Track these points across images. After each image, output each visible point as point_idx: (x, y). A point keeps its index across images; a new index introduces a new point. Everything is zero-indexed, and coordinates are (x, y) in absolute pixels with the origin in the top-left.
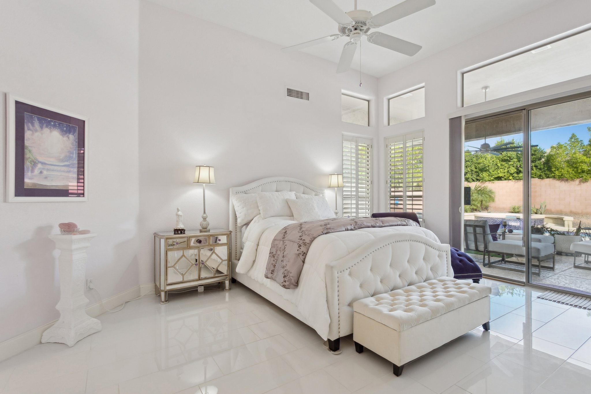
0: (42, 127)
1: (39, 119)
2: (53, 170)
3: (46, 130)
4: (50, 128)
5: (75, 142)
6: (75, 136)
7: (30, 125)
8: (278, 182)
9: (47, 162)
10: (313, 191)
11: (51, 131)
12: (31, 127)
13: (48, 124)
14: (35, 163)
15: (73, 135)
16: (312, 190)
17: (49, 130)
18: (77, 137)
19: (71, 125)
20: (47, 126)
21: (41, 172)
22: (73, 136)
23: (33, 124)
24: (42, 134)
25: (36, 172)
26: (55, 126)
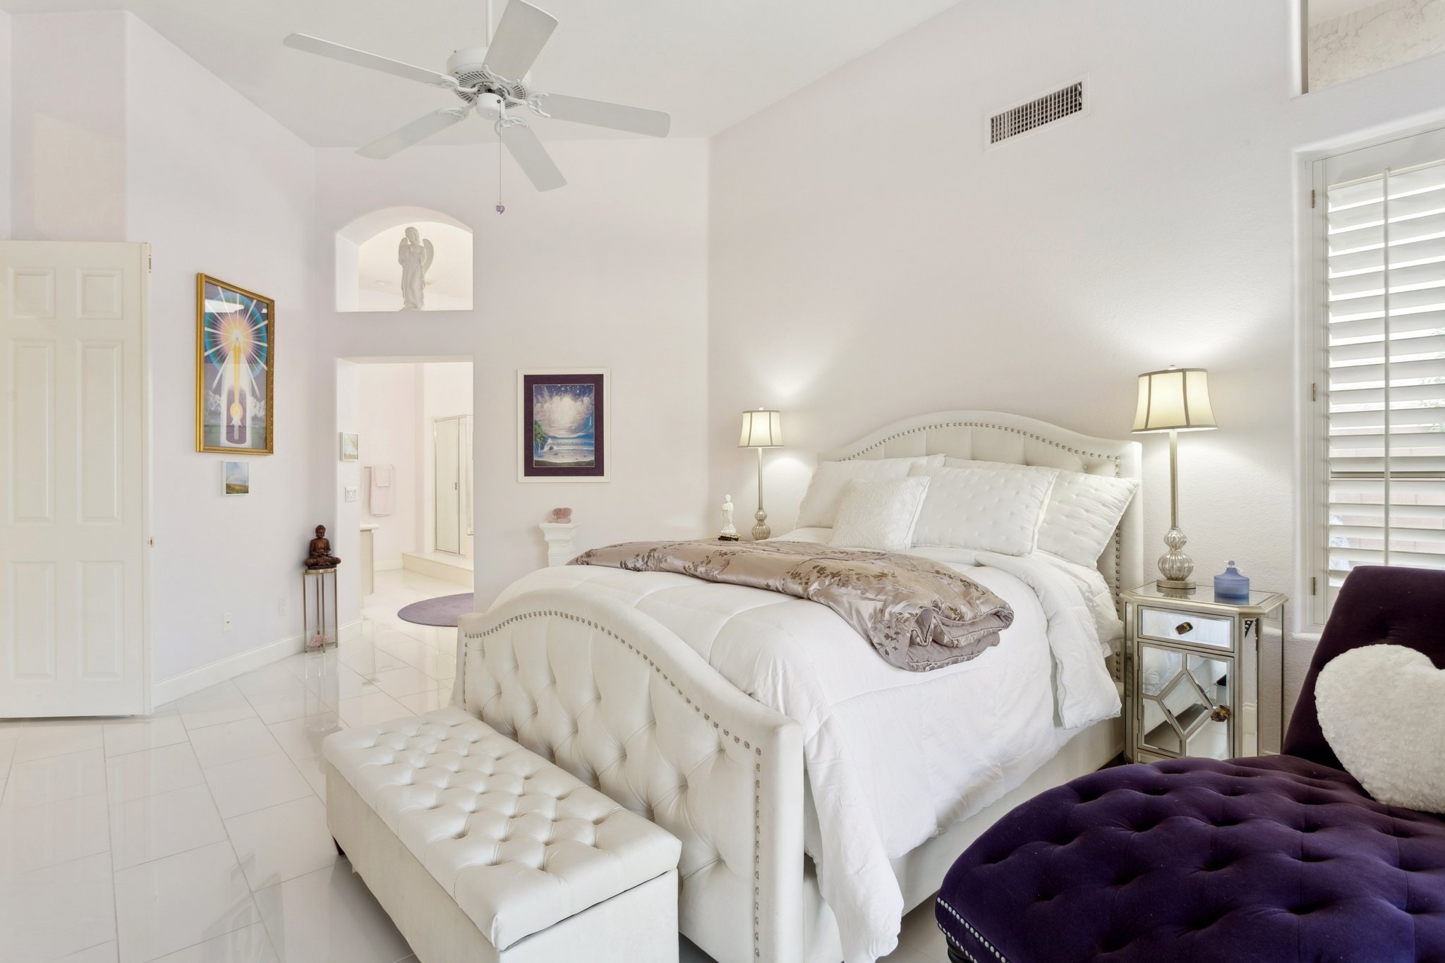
0: (551, 397)
1: (548, 388)
2: (564, 445)
3: (556, 399)
4: (561, 395)
5: (591, 406)
6: (591, 398)
7: (539, 396)
8: (933, 427)
9: (557, 436)
10: (1069, 450)
11: (561, 399)
12: (540, 399)
13: (559, 392)
14: (544, 440)
15: (588, 396)
16: (1063, 447)
17: (559, 398)
18: (593, 398)
19: (585, 385)
20: (557, 394)
21: (551, 448)
22: (588, 398)
23: (542, 396)
24: (551, 404)
25: (546, 448)
26: (566, 391)
